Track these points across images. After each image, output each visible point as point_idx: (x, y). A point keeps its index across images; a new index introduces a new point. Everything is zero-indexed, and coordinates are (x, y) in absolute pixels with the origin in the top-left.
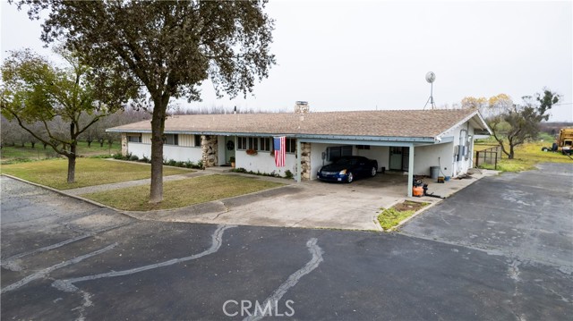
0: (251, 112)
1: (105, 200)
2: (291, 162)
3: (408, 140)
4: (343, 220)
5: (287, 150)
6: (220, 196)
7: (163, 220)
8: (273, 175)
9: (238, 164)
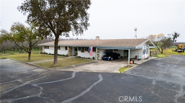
0: (82, 40)
1: (40, 65)
2: (94, 54)
3: (128, 48)
4: (109, 70)
5: (93, 51)
6: (74, 64)
7: (58, 70)
8: (89, 58)
9: (78, 55)
